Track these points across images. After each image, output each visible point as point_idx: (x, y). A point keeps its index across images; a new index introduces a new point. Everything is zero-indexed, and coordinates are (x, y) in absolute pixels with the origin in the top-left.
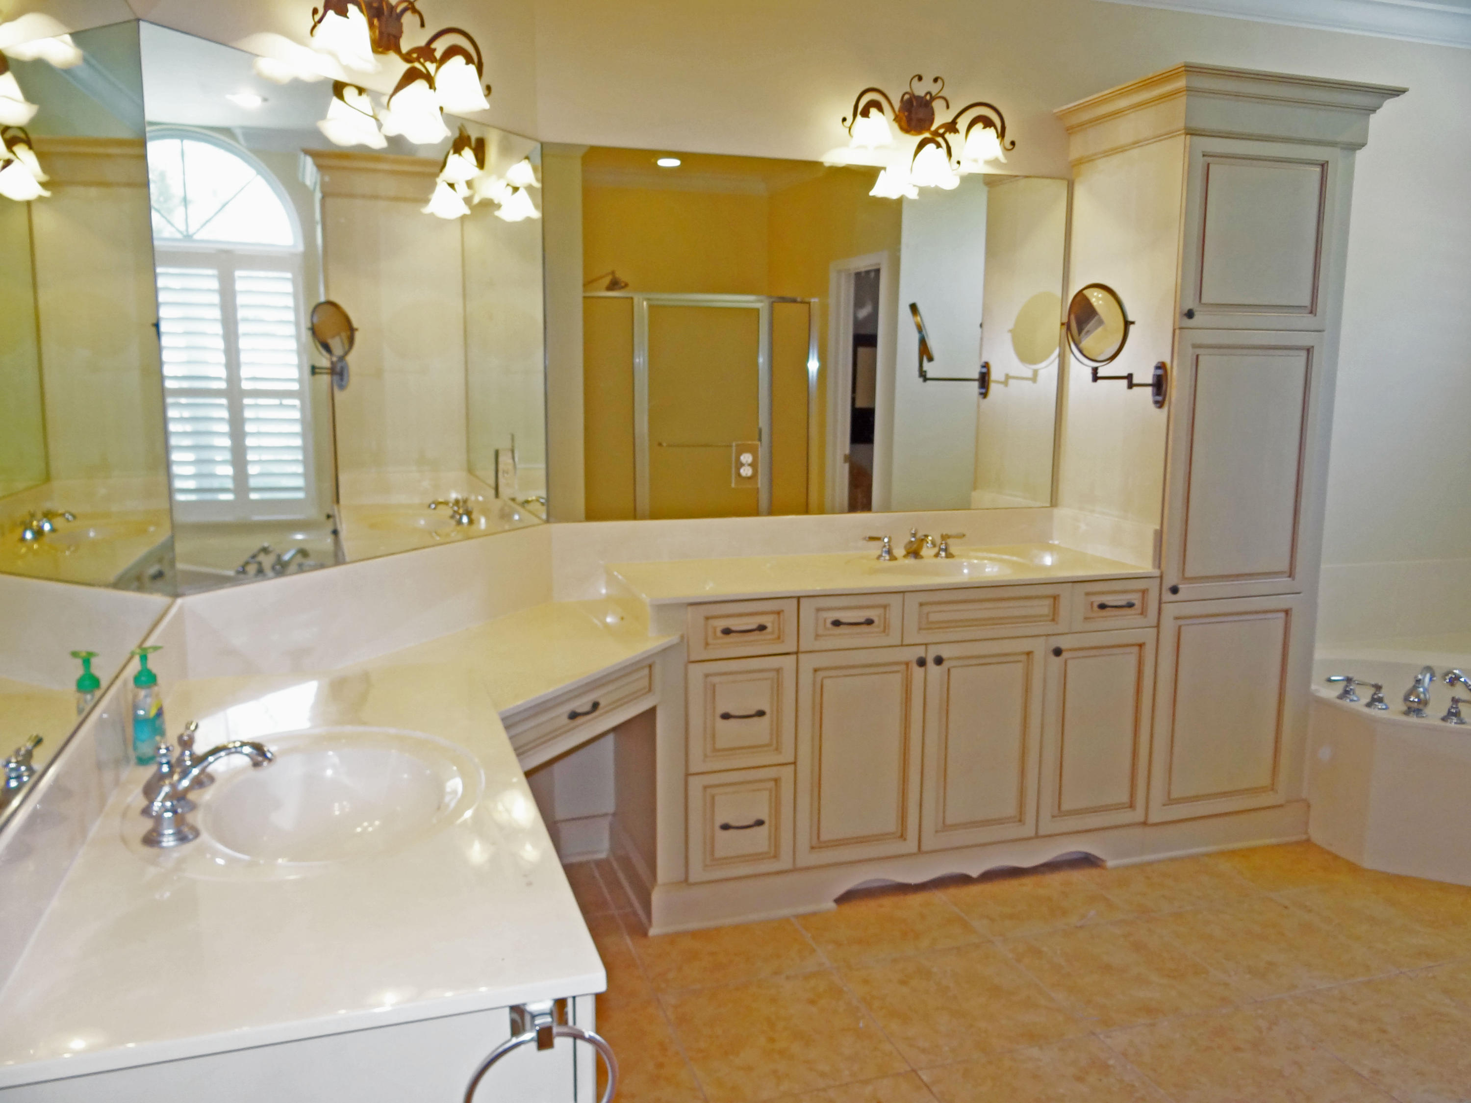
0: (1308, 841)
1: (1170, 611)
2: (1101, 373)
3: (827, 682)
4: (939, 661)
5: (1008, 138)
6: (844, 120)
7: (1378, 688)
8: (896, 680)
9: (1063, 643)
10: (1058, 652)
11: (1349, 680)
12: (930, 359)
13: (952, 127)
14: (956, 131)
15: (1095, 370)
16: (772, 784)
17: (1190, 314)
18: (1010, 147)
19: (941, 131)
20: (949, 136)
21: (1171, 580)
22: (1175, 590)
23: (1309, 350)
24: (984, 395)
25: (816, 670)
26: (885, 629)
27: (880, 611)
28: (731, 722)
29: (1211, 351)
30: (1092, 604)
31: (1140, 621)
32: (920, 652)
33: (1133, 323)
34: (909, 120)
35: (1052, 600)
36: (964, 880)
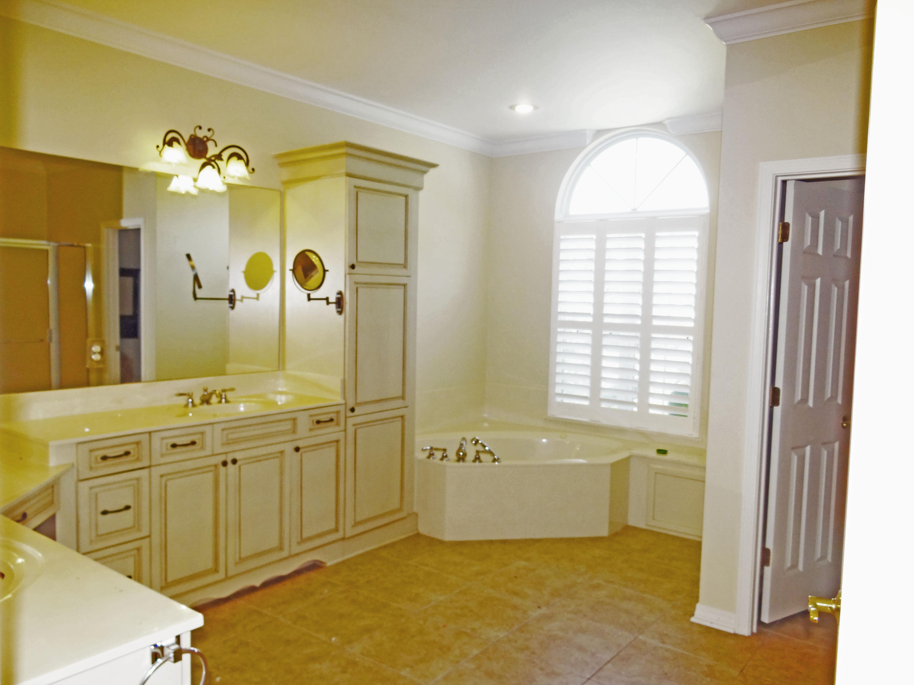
0: (418, 535)
1: (351, 421)
2: (312, 297)
3: (169, 483)
4: (234, 461)
5: (251, 165)
6: (158, 147)
7: (445, 450)
8: (210, 476)
9: (300, 444)
10: (297, 449)
11: (432, 448)
12: (200, 287)
13: (219, 157)
14: (222, 160)
15: (309, 295)
16: (135, 552)
17: (353, 267)
18: (251, 171)
19: (213, 158)
20: (218, 162)
21: (351, 405)
22: (353, 410)
23: (405, 285)
24: (233, 308)
25: (162, 476)
26: (203, 448)
27: (199, 436)
28: (109, 516)
29: (363, 285)
30: (313, 421)
31: (337, 429)
32: (222, 458)
33: (327, 271)
34: (194, 150)
35: (292, 421)
36: (252, 590)
